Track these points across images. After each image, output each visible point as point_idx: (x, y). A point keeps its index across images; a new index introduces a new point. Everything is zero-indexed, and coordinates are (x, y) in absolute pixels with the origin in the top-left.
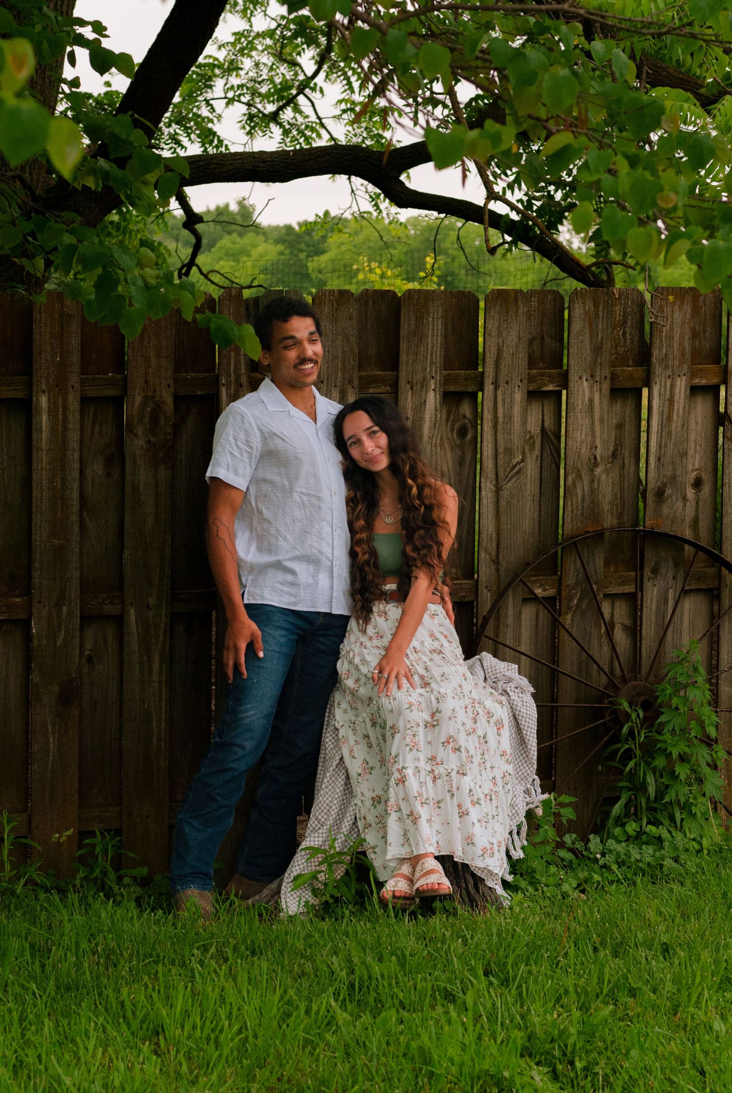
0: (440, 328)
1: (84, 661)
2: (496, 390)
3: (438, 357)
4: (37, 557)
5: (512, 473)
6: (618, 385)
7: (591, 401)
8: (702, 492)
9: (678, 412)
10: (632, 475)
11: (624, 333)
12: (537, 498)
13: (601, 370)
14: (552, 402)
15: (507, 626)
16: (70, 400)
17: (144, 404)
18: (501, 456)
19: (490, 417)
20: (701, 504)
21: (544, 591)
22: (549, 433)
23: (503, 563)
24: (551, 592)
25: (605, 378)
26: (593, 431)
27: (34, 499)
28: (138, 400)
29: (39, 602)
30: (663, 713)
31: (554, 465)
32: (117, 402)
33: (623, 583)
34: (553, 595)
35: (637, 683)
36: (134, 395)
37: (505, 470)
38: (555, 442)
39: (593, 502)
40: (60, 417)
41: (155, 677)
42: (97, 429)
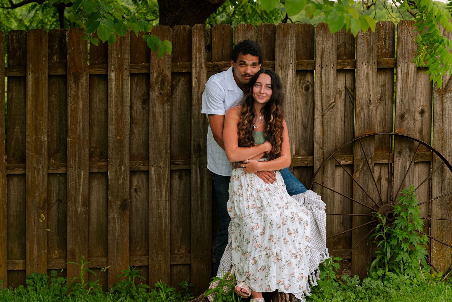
0: (294, 41)
1: (133, 190)
2: (321, 69)
3: (294, 54)
4: (110, 144)
5: (330, 107)
6: (381, 67)
7: (368, 74)
8: (425, 116)
9: (411, 79)
10: (389, 109)
11: (385, 42)
12: (343, 119)
13: (372, 59)
14: (350, 75)
15: (328, 178)
16: (125, 75)
17: (158, 77)
18: (324, 100)
19: (318, 82)
20: (424, 121)
21: (346, 162)
22: (349, 89)
23: (326, 149)
24: (349, 162)
25: (375, 63)
26: (369, 88)
27: (109, 119)
28: (155, 75)
29: (111, 165)
30: (396, 219)
31: (351, 104)
32: (147, 76)
33: (385, 159)
34: (350, 164)
35: (387, 205)
36: (153, 73)
37: (326, 106)
38: (352, 93)
39: (369, 121)
40: (120, 83)
41: (164, 199)
42: (138, 87)
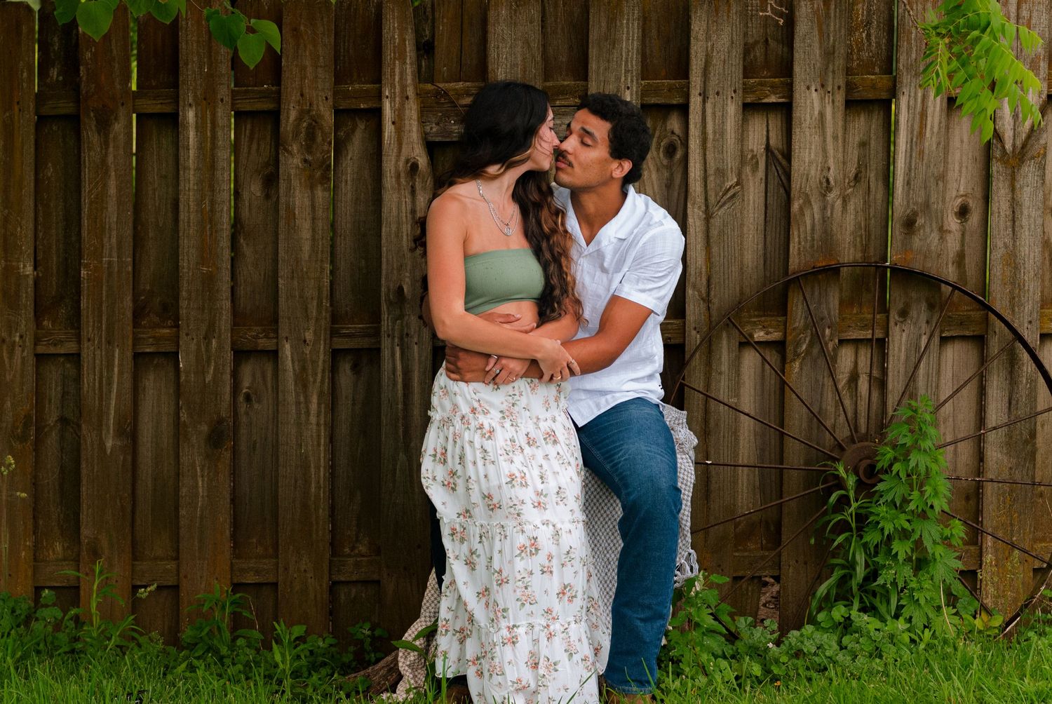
0: (636, 31)
1: (241, 398)
2: (704, 102)
3: (635, 64)
4: (184, 286)
5: (725, 198)
6: (856, 96)
7: (822, 115)
8: (969, 222)
9: (932, 127)
10: (879, 202)
11: (869, 35)
12: (761, 227)
13: (834, 78)
14: (779, 116)
15: (720, 373)
16: (219, 114)
17: (299, 119)
18: (711, 178)
19: (697, 134)
20: (967, 238)
21: (767, 333)
22: (776, 152)
23: (716, 301)
24: (776, 336)
25: (839, 88)
26: (825, 151)
27: (181, 223)
28: (293, 115)
29: (187, 335)
30: (881, 480)
31: (782, 191)
32: (274, 116)
33: (864, 328)
34: (778, 339)
35: (866, 444)
36: (289, 109)
37: (716, 196)
38: (784, 162)
39: (825, 232)
40: (209, 134)
41: (313, 419)
42: (254, 146)
